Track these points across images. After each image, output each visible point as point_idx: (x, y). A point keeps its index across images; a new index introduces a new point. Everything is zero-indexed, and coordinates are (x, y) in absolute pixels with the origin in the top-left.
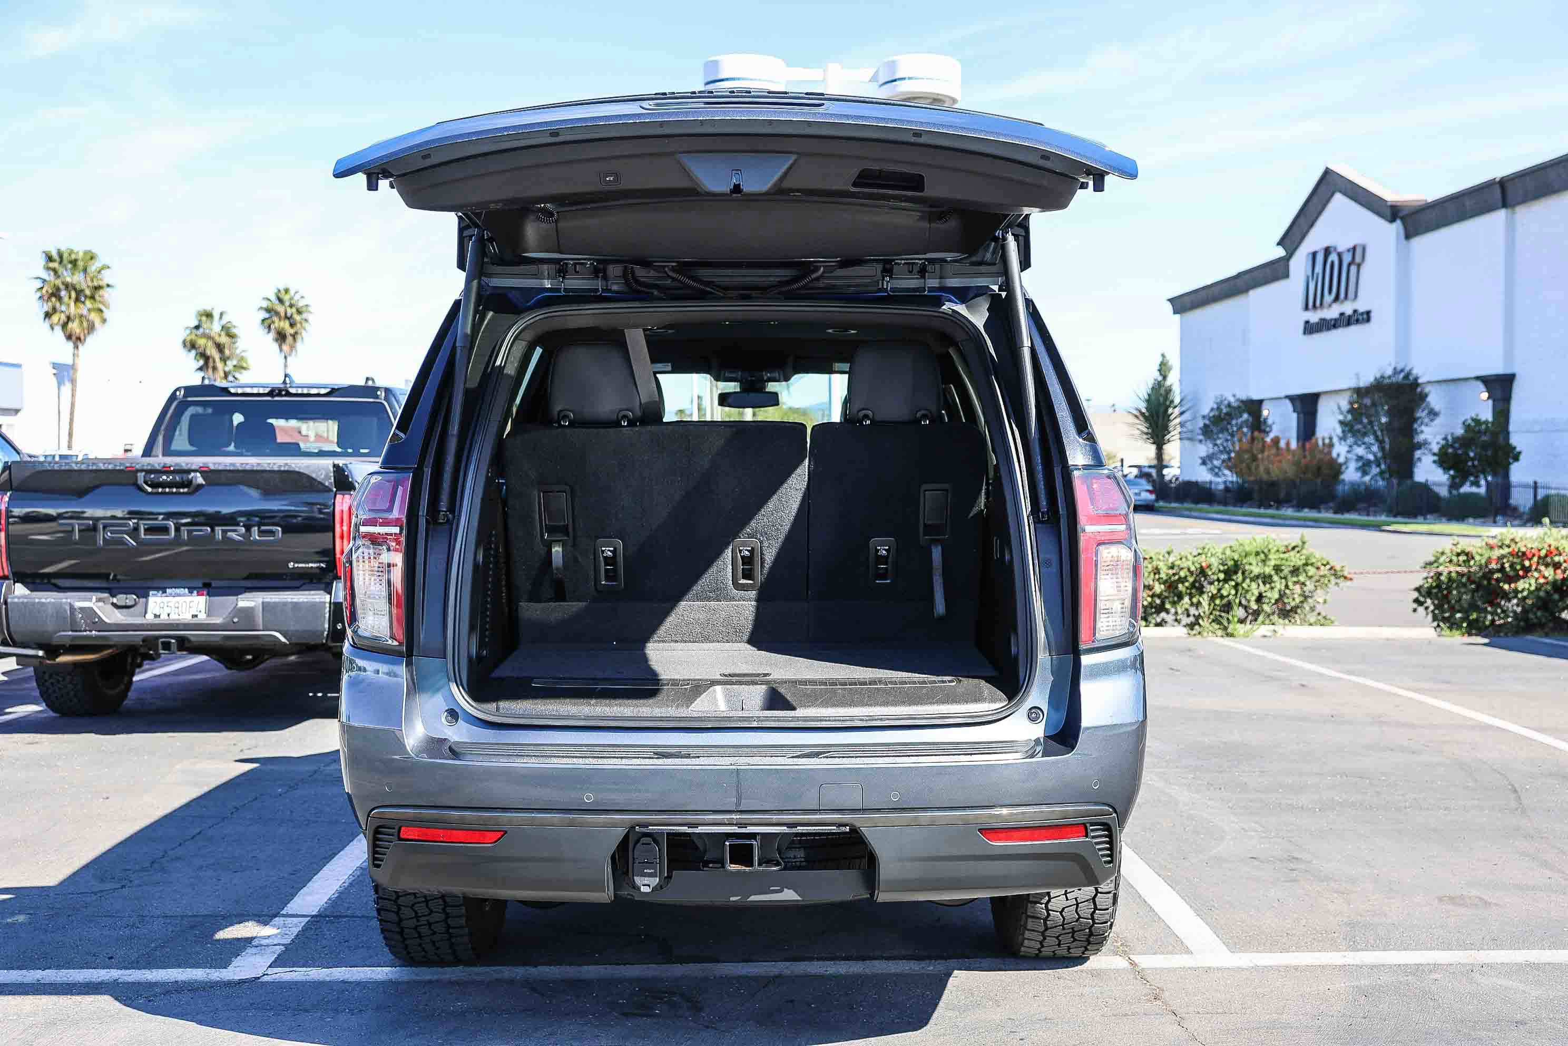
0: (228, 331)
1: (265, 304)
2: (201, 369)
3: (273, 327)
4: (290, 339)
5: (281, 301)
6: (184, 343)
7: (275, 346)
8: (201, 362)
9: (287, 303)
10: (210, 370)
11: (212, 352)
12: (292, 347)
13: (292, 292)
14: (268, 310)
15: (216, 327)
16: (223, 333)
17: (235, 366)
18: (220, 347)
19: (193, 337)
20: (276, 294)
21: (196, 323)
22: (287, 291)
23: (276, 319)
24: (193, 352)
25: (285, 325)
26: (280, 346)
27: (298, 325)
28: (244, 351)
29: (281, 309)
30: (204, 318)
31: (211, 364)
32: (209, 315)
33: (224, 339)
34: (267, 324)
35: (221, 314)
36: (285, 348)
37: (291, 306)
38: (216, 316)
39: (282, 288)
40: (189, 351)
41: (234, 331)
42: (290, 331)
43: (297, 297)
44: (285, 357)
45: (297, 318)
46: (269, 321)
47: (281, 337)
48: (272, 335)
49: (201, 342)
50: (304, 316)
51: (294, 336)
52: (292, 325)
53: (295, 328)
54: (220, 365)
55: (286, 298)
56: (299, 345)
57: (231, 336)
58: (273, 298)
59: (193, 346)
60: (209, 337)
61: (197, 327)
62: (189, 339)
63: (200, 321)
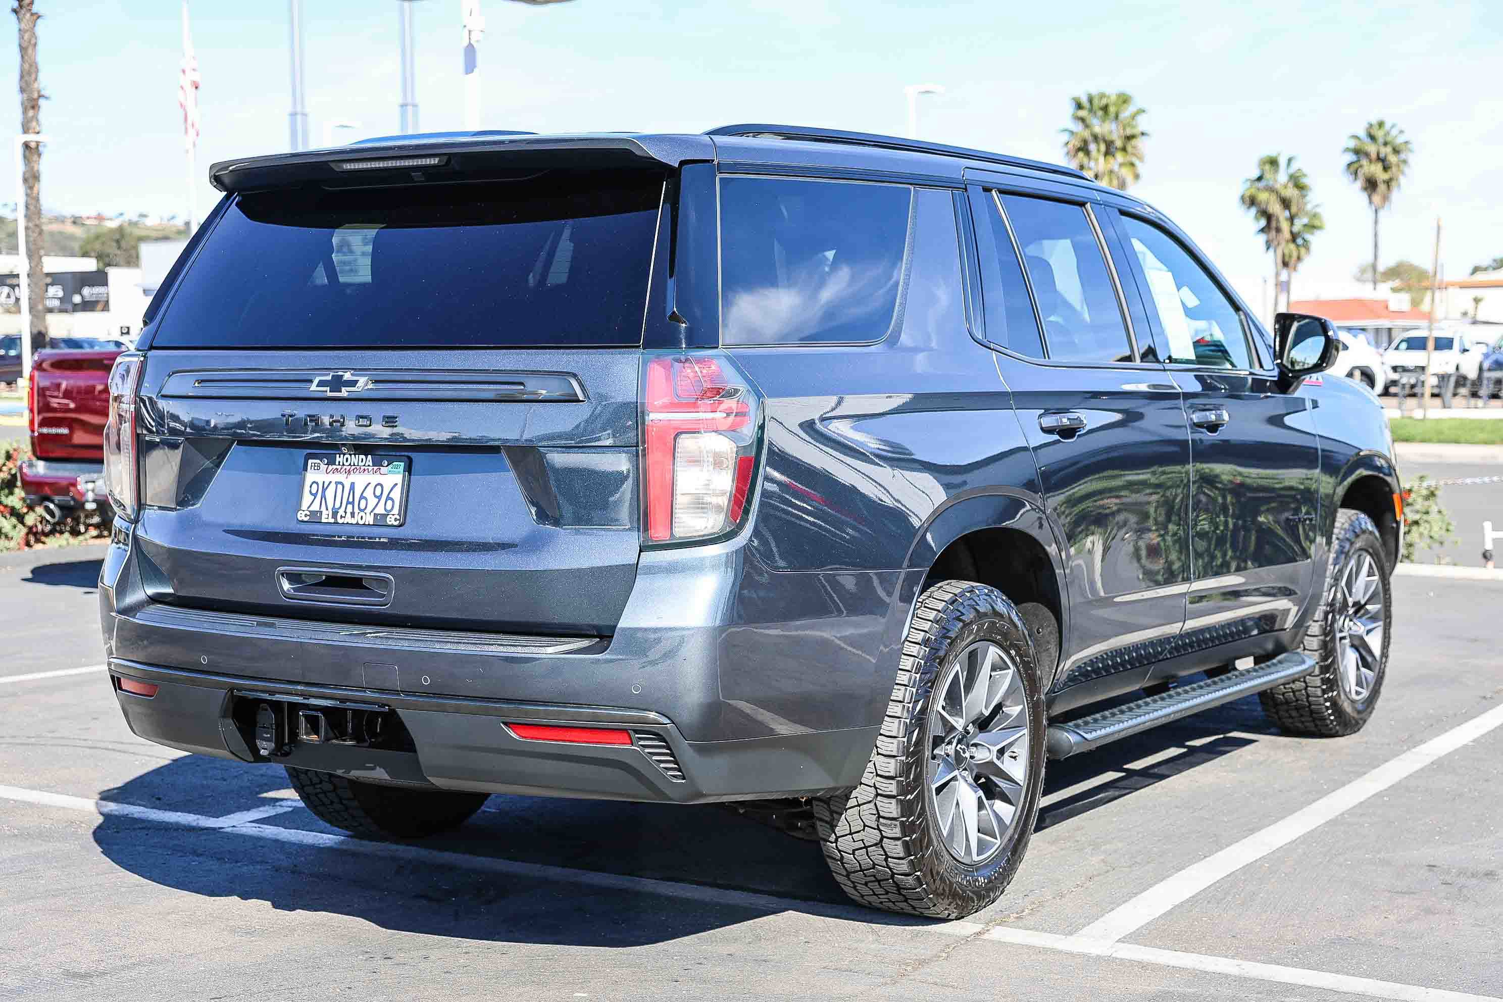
0: (1297, 183)
1: (1352, 144)
2: (1262, 230)
3: (1360, 173)
4: (1382, 187)
5: (1372, 138)
6: (1243, 198)
7: (1364, 196)
8: (1263, 223)
9: (1381, 140)
10: (1273, 233)
11: (1275, 208)
12: (1385, 198)
13: (1387, 126)
14: (1357, 152)
15: (1282, 177)
16: (1290, 185)
17: (1305, 225)
18: (1286, 203)
19: (1253, 191)
20: (1367, 129)
21: (1256, 174)
22: (1381, 124)
23: (1364, 162)
24: (1253, 210)
25: (1376, 170)
26: (1370, 196)
27: (1394, 169)
28: (1317, 206)
29: (1372, 149)
30: (1267, 167)
31: (1274, 224)
32: (1273, 162)
33: (1291, 192)
34: (1353, 169)
35: (1290, 160)
36: (1376, 198)
37: (1386, 144)
38: (1283, 162)
39: (1374, 121)
40: (1249, 208)
41: (1305, 181)
42: (1381, 176)
43: (1394, 132)
44: (1376, 211)
45: (1393, 159)
46: (1356, 165)
47: (1371, 185)
48: (1359, 184)
49: (1263, 196)
50: (1403, 156)
51: (1388, 183)
52: (1386, 169)
53: (1389, 173)
54: (1285, 226)
55: (1380, 134)
56: (1395, 195)
57: (1301, 187)
58: (1362, 134)
59: (1252, 202)
60: (1271, 190)
61: (1260, 179)
62: (1248, 194)
63: (1263, 171)
